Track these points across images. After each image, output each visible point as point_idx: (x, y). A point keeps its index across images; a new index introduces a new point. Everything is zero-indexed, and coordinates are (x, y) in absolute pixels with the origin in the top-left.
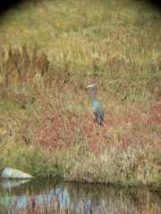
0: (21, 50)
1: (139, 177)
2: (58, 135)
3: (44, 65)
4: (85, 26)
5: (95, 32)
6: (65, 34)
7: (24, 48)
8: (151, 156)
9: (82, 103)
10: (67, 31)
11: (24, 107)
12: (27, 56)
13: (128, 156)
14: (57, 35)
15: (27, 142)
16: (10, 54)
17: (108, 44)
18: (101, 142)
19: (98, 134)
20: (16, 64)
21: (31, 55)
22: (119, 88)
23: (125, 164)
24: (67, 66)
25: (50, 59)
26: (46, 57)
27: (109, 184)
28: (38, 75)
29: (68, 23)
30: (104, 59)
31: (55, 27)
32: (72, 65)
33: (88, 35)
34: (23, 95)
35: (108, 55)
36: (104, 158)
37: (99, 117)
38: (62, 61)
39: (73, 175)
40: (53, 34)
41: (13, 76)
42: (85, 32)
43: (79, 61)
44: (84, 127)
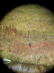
0: (9, 26)
1: (41, 62)
2: (19, 49)
3: (15, 31)
4: (26, 21)
5: (29, 23)
6: (21, 23)
8: (44, 56)
9: (25, 41)
10: (21, 22)
11: (9, 42)
12: (11, 28)
13: (37, 56)
14: (19, 23)
15: (10, 51)
16: (6, 27)
17: (32, 26)
18: (30, 52)
19: (29, 50)
20: (8, 30)
21: (12, 28)
22: (35, 37)
23: (37, 58)
25: (17, 29)
26: (16, 29)
27: (32, 64)
28: (14, 33)
29: (22, 20)
30: (31, 30)
31: (18, 21)
32: (23, 31)
33: (27, 24)
34: (9, 38)
35: (32, 29)
36: (31, 56)
38: (20, 30)
39: (22, 61)
40: (18, 23)
41: (7, 33)
42: (26, 23)
43: (25, 30)
44: (26, 48)
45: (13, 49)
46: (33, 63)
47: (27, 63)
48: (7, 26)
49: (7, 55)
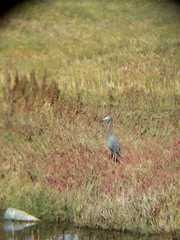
0: (28, 76)
1: (162, 223)
3: (54, 94)
4: (100, 53)
5: (111, 59)
6: (78, 62)
7: (32, 75)
8: (175, 199)
9: (96, 137)
10: (81, 58)
11: (30, 139)
12: (35, 84)
13: (149, 199)
14: (69, 63)
15: (33, 179)
16: (17, 80)
17: (125, 72)
18: (118, 182)
19: (113, 172)
20: (23, 91)
21: (40, 83)
23: (145, 208)
24: (79, 96)
25: (60, 87)
26: (56, 85)
27: (126, 231)
28: (47, 104)
29: (81, 49)
30: (121, 88)
31: (67, 53)
32: (86, 94)
33: (103, 62)
35: (126, 84)
36: (121, 200)
37: (115, 153)
39: (84, 220)
40: (64, 61)
41: (20, 105)
42: (100, 59)
44: (99, 164)
45: (43, 171)
46: (128, 226)
47: (104, 226)
48: (21, 73)
49: (19, 193)
